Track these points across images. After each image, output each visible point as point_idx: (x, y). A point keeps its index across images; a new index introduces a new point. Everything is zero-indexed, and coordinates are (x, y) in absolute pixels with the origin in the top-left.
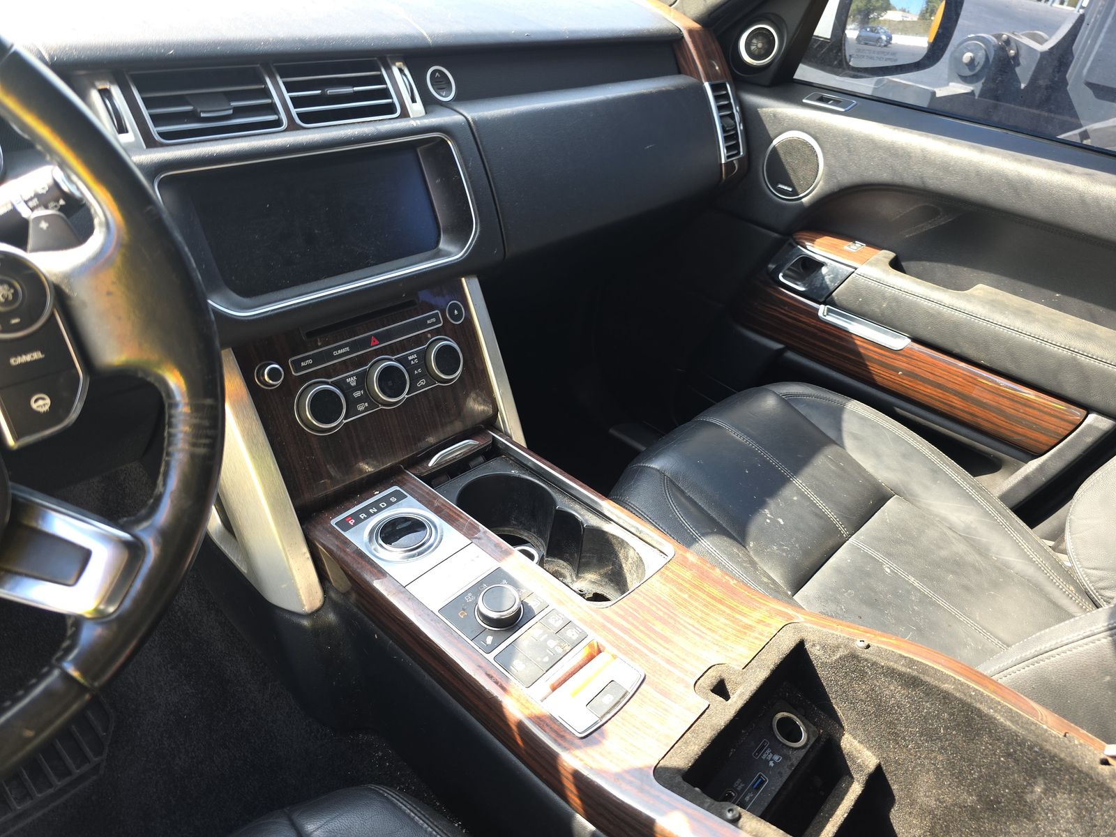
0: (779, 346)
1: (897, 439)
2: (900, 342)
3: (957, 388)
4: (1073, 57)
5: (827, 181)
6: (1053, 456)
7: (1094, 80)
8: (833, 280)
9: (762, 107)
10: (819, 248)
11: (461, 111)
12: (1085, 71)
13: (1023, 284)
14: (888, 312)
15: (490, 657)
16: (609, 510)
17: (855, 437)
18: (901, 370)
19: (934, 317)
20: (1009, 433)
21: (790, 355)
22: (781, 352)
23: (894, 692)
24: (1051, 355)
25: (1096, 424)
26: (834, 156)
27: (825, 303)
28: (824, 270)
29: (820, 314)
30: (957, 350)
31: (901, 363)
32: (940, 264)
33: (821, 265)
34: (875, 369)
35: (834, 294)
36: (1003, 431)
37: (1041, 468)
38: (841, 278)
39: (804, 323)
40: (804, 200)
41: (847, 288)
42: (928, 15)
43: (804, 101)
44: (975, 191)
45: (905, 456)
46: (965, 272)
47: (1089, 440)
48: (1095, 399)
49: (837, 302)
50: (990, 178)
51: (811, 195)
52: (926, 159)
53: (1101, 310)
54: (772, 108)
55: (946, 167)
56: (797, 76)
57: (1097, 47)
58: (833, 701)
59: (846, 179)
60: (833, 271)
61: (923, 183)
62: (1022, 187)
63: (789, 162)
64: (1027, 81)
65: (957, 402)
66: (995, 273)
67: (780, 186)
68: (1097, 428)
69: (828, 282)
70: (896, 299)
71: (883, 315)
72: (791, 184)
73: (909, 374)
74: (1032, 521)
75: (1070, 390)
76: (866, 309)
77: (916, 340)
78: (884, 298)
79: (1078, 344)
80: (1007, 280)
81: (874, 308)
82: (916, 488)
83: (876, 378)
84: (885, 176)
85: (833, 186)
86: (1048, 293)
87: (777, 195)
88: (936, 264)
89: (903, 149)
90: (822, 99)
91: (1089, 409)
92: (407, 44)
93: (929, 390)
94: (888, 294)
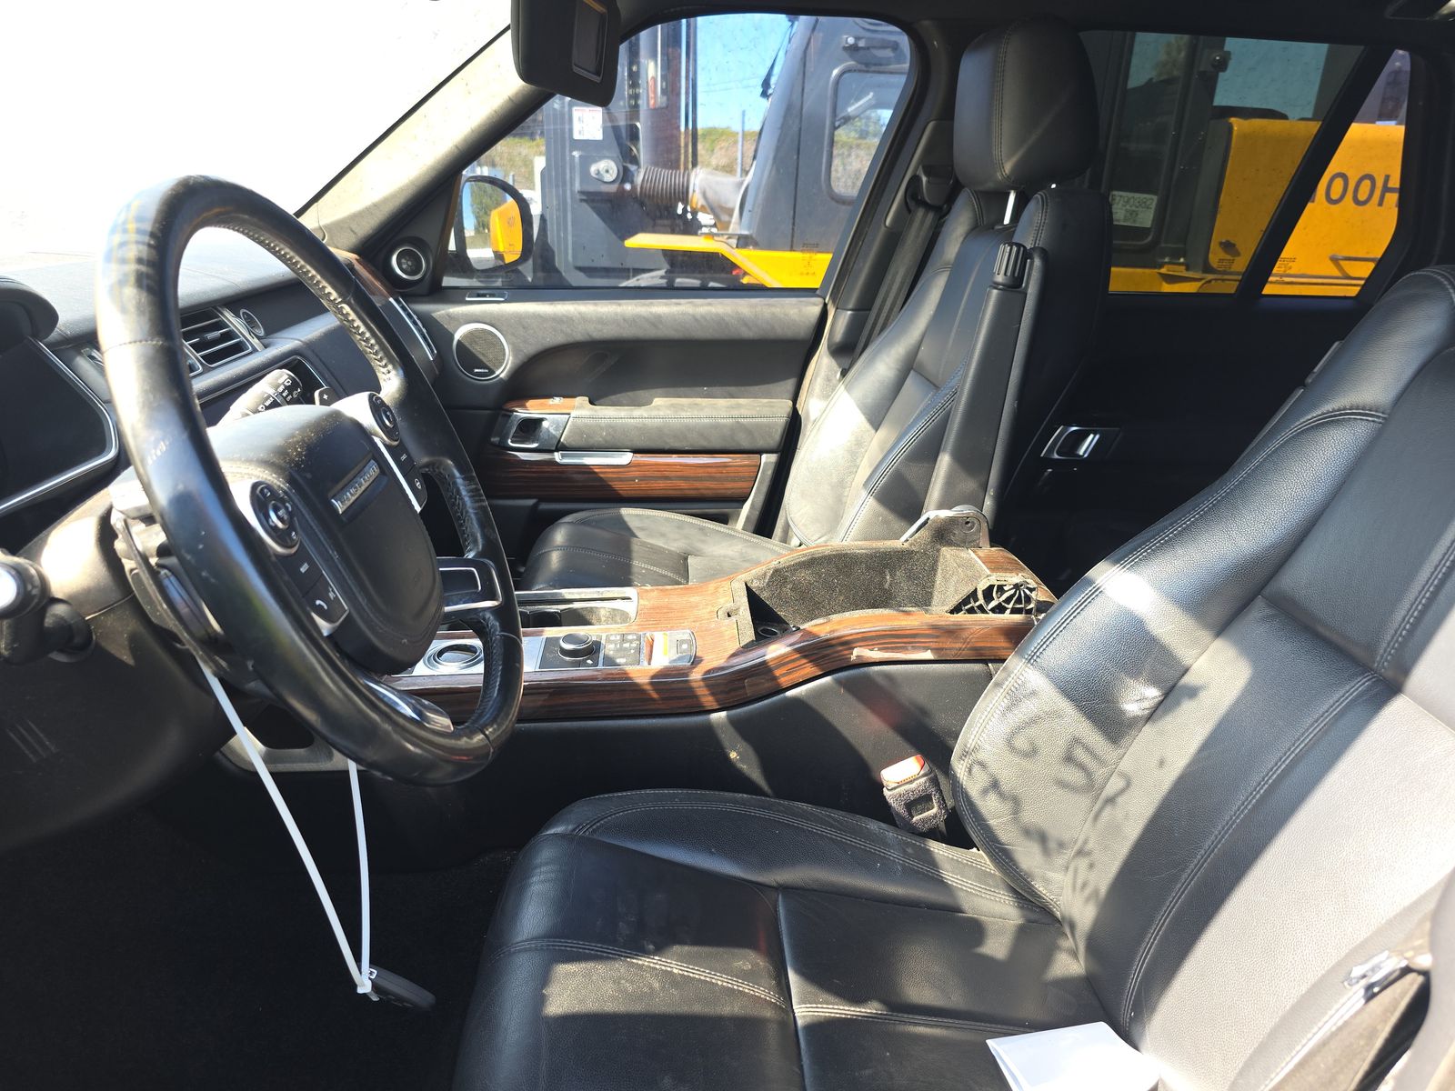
0: (531, 502)
1: (667, 519)
2: (625, 458)
3: (679, 474)
4: (553, 252)
5: (515, 356)
6: (755, 494)
7: (580, 264)
8: (557, 429)
9: (434, 312)
10: (532, 409)
11: (294, 336)
12: (570, 258)
13: (682, 389)
14: (609, 438)
15: (599, 667)
16: (569, 593)
17: (642, 529)
18: (636, 478)
19: (642, 430)
20: (723, 491)
21: (544, 506)
22: (535, 506)
23: (805, 576)
24: (724, 426)
25: (769, 460)
26: (513, 334)
27: (557, 450)
28: (545, 424)
29: (558, 460)
30: (667, 447)
31: (635, 473)
32: (623, 394)
33: (542, 420)
34: (617, 486)
35: (562, 440)
36: (719, 491)
37: (753, 505)
38: (562, 425)
39: (548, 472)
40: (502, 376)
41: (570, 431)
42: (481, 229)
43: (467, 299)
44: (628, 332)
45: (679, 528)
46: (642, 394)
47: (770, 472)
48: (761, 444)
49: (567, 445)
50: (634, 321)
51: (506, 370)
52: (584, 319)
53: (732, 389)
54: (441, 311)
55: (601, 321)
56: (444, 285)
57: (570, 238)
58: (776, 610)
59: (531, 349)
60: (553, 422)
61: (590, 336)
62: (656, 320)
63: (477, 350)
64: (531, 274)
65: (683, 485)
66: (661, 387)
67: (476, 370)
68: (770, 463)
69: (554, 433)
70: (610, 426)
71: (606, 441)
72: (485, 367)
73: (643, 478)
74: (769, 535)
75: (745, 444)
76: (591, 442)
77: (636, 451)
78: (602, 428)
79: (735, 413)
80: (671, 390)
81: (598, 439)
82: (700, 545)
83: (621, 492)
84: (560, 339)
85: (522, 358)
86: (698, 389)
87: (476, 378)
88: (619, 395)
89: (564, 315)
90: (479, 296)
91: (760, 452)
92: (230, 292)
93: (661, 484)
94: (604, 425)
